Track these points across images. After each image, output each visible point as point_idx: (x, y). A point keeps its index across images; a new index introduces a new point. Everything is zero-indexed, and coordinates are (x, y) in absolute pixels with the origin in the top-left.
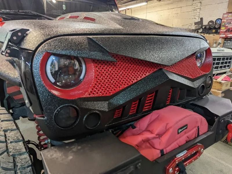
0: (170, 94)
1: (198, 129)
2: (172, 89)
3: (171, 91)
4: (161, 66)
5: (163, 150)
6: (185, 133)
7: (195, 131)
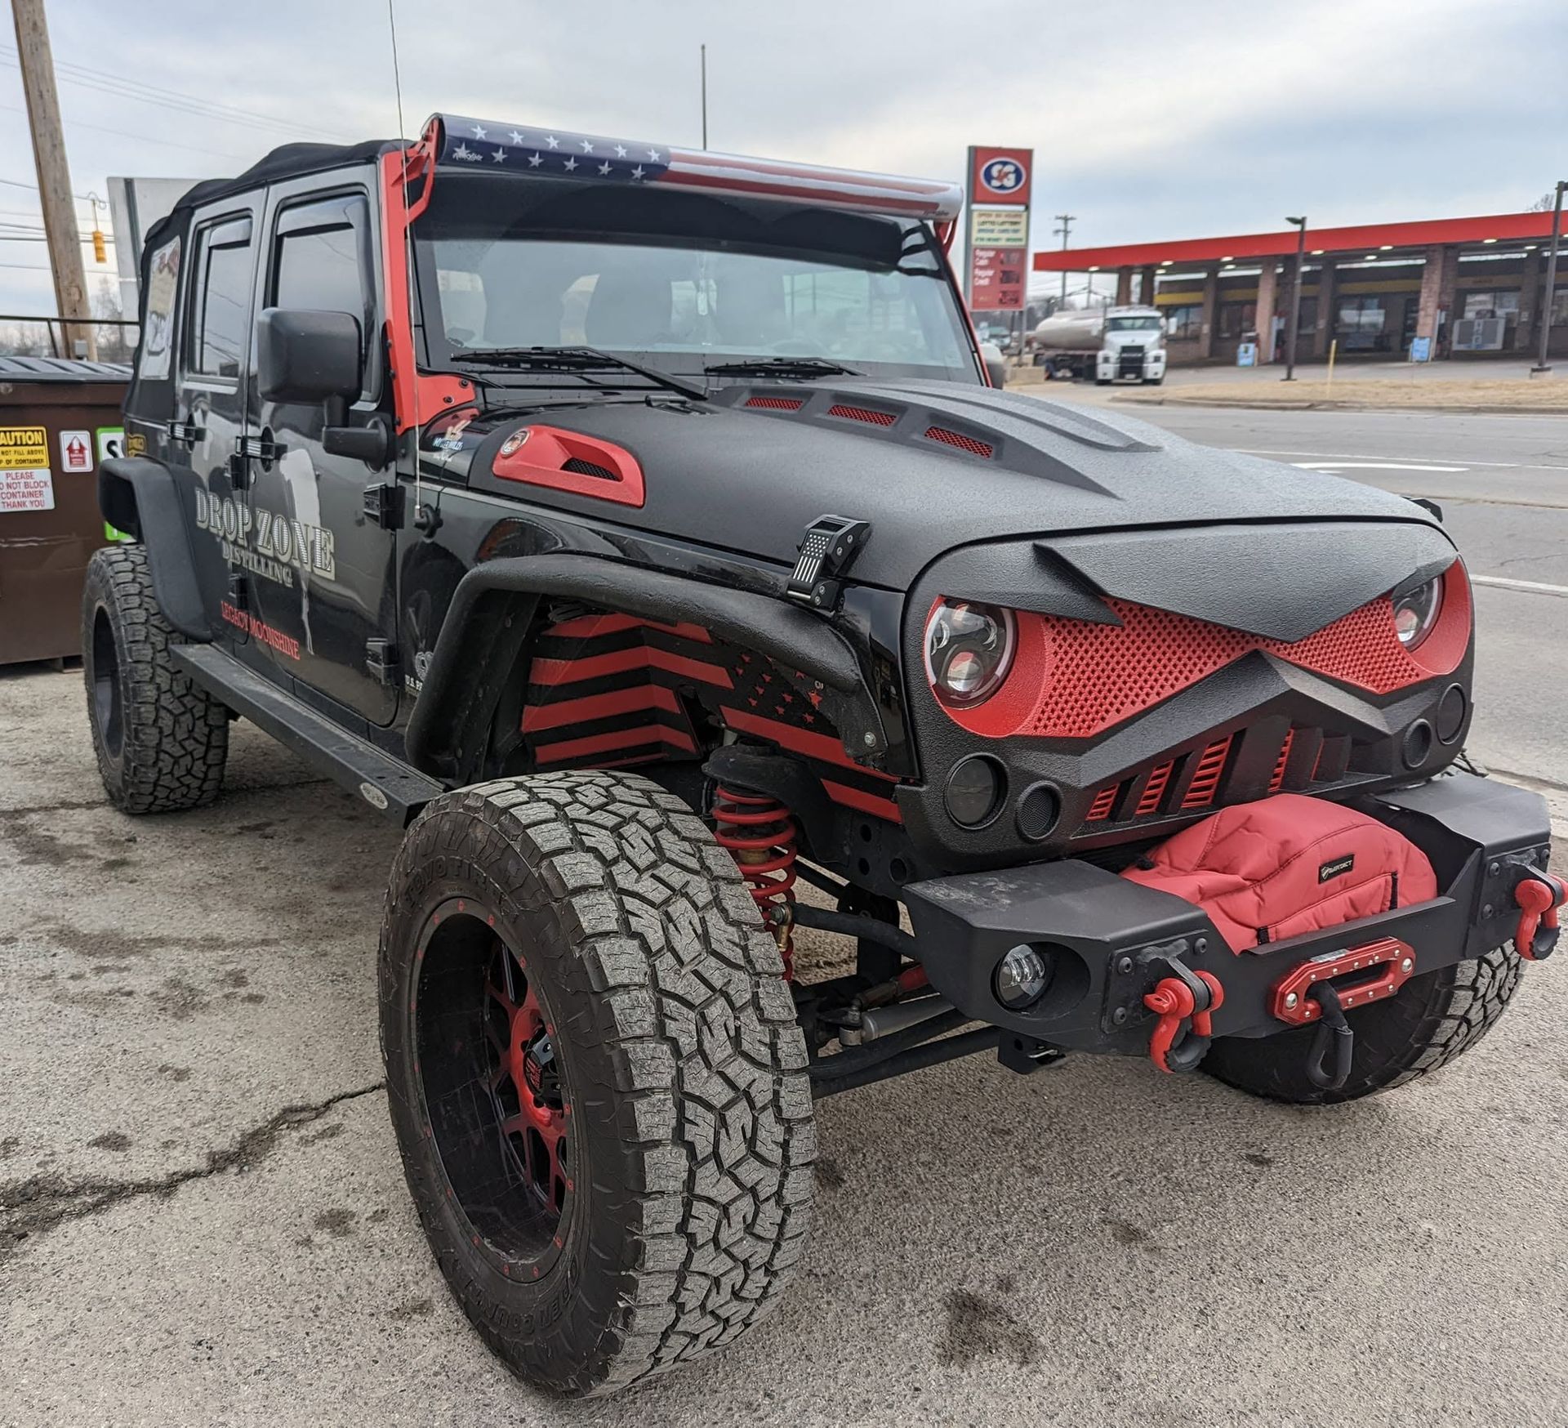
0: (1284, 749)
1: (1395, 881)
2: (1292, 731)
3: (1289, 739)
4: (1257, 641)
5: (1266, 929)
6: (1346, 887)
7: (1380, 886)
